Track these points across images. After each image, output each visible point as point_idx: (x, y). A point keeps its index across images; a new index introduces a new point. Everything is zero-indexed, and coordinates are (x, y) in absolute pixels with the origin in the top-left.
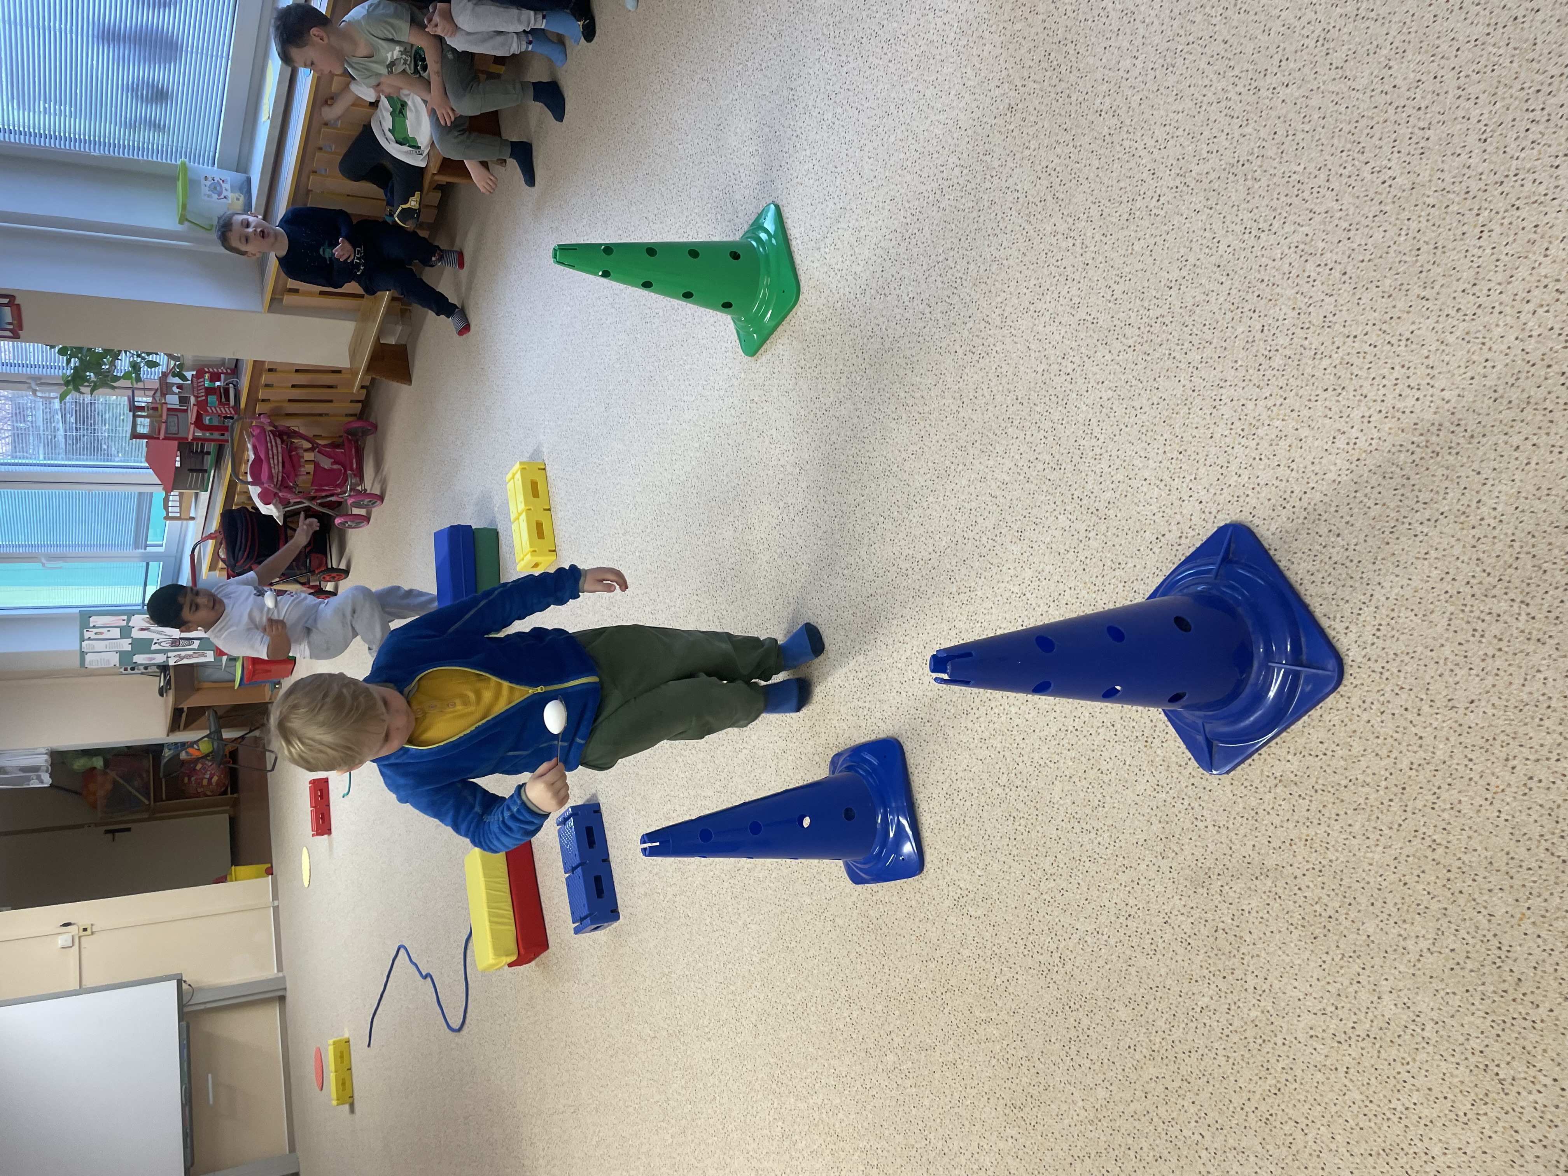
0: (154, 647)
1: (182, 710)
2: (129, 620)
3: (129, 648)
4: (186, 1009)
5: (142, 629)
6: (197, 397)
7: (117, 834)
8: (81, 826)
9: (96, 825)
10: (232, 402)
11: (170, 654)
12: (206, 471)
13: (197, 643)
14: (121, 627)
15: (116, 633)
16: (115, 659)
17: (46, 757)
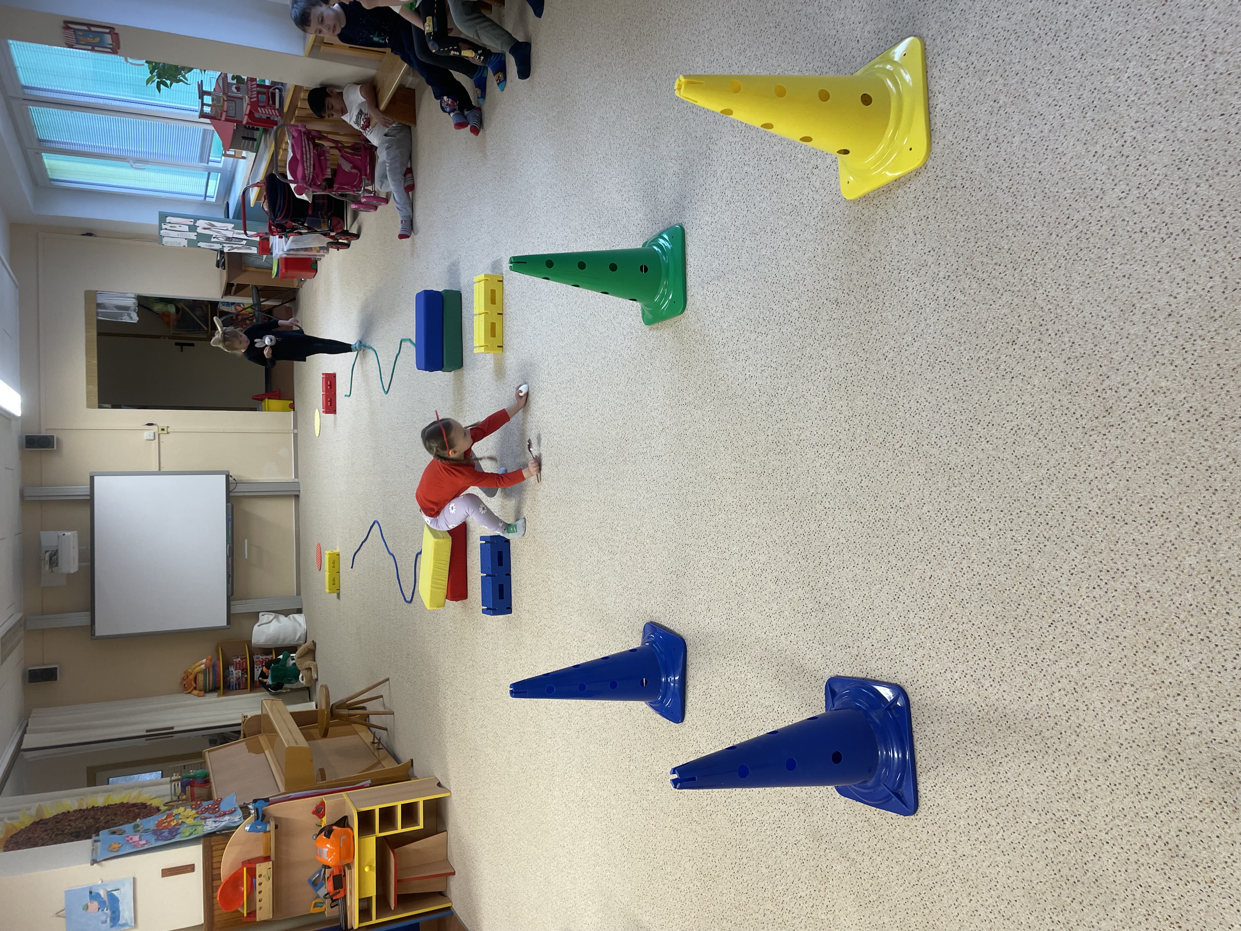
0: (213, 240)
1: (232, 285)
2: (195, 222)
3: (195, 238)
4: (231, 494)
5: (205, 229)
6: (251, 98)
7: (184, 347)
8: (159, 337)
9: (170, 338)
10: (277, 106)
11: (224, 245)
12: (255, 140)
13: (244, 242)
14: (189, 226)
15: (186, 228)
16: (185, 243)
17: (134, 301)
